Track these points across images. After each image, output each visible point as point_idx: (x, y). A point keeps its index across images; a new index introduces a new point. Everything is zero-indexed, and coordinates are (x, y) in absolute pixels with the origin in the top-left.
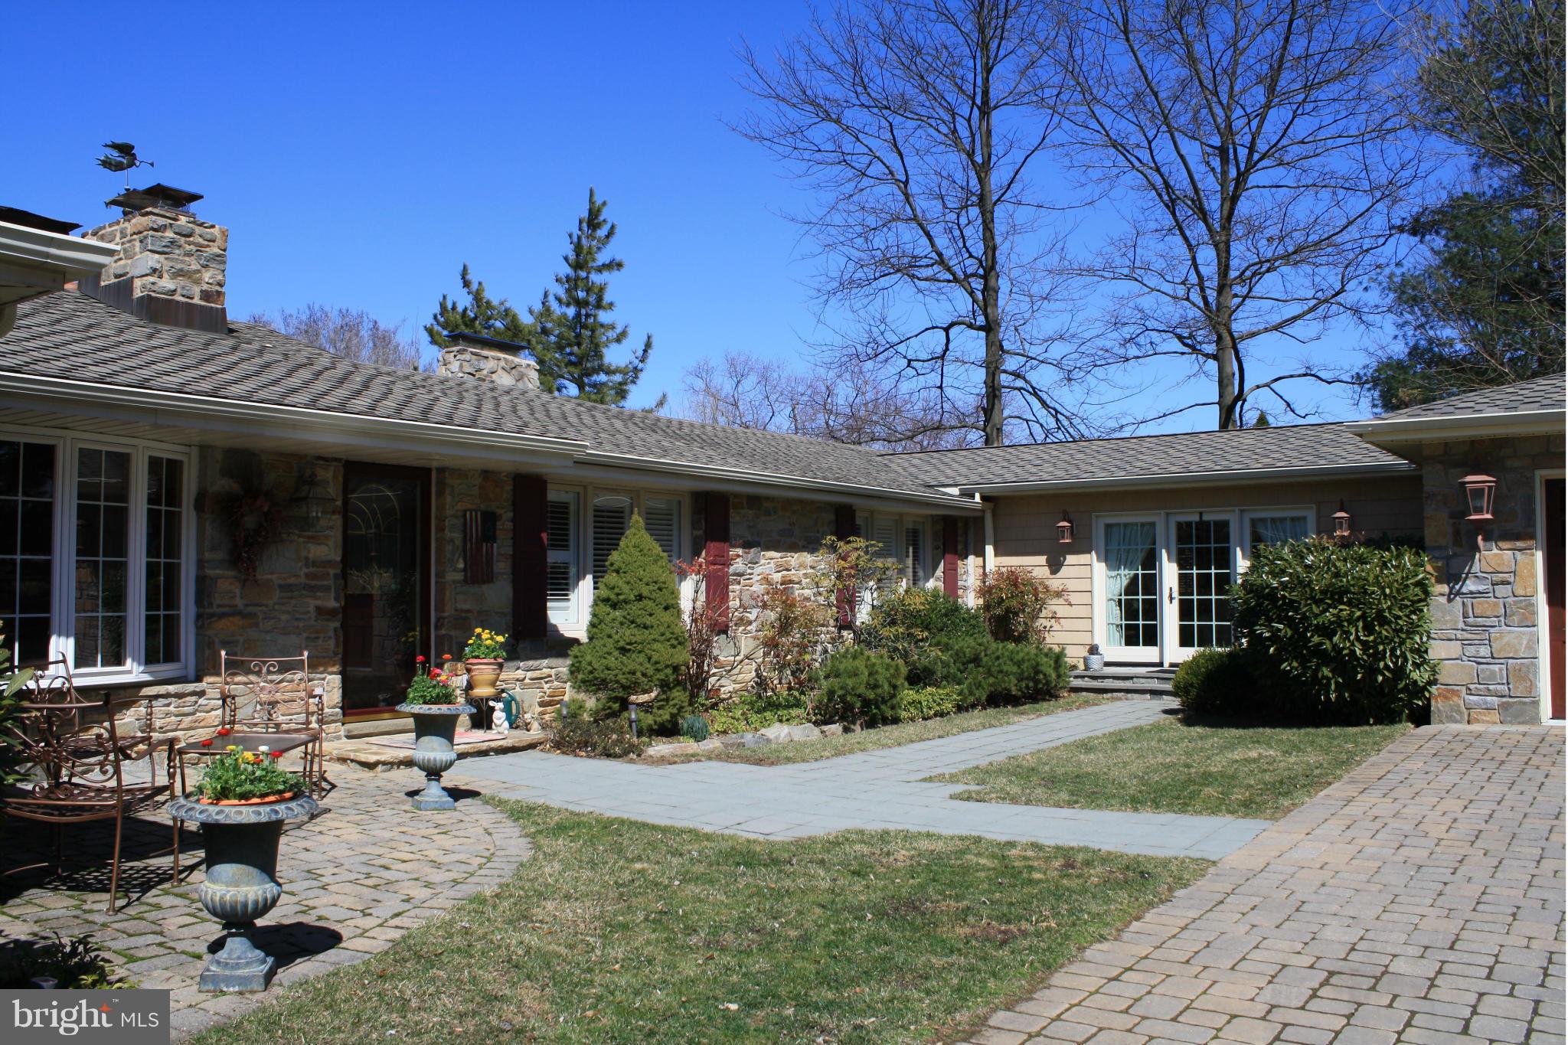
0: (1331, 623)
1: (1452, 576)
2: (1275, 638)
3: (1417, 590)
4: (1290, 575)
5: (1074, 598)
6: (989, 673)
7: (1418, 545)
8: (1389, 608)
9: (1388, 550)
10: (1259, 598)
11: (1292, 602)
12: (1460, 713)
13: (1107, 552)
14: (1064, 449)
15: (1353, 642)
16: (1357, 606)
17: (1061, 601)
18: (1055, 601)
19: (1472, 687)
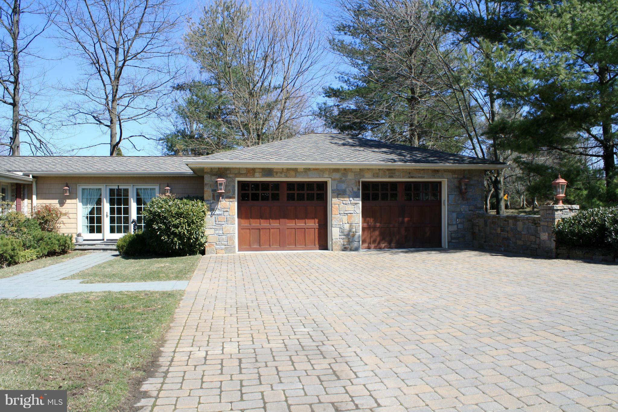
0: (178, 224)
1: (212, 209)
2: (159, 229)
3: (203, 213)
4: (165, 208)
5: (71, 216)
6: (47, 244)
7: (202, 199)
8: (195, 219)
9: (193, 200)
10: (154, 216)
11: (165, 217)
12: (214, 251)
13: (82, 198)
14: (63, 159)
15: (184, 230)
16: (185, 218)
17: (66, 217)
18: (64, 217)
19: (217, 243)
